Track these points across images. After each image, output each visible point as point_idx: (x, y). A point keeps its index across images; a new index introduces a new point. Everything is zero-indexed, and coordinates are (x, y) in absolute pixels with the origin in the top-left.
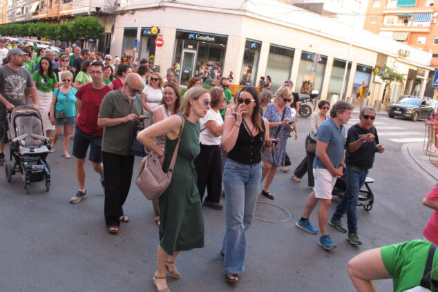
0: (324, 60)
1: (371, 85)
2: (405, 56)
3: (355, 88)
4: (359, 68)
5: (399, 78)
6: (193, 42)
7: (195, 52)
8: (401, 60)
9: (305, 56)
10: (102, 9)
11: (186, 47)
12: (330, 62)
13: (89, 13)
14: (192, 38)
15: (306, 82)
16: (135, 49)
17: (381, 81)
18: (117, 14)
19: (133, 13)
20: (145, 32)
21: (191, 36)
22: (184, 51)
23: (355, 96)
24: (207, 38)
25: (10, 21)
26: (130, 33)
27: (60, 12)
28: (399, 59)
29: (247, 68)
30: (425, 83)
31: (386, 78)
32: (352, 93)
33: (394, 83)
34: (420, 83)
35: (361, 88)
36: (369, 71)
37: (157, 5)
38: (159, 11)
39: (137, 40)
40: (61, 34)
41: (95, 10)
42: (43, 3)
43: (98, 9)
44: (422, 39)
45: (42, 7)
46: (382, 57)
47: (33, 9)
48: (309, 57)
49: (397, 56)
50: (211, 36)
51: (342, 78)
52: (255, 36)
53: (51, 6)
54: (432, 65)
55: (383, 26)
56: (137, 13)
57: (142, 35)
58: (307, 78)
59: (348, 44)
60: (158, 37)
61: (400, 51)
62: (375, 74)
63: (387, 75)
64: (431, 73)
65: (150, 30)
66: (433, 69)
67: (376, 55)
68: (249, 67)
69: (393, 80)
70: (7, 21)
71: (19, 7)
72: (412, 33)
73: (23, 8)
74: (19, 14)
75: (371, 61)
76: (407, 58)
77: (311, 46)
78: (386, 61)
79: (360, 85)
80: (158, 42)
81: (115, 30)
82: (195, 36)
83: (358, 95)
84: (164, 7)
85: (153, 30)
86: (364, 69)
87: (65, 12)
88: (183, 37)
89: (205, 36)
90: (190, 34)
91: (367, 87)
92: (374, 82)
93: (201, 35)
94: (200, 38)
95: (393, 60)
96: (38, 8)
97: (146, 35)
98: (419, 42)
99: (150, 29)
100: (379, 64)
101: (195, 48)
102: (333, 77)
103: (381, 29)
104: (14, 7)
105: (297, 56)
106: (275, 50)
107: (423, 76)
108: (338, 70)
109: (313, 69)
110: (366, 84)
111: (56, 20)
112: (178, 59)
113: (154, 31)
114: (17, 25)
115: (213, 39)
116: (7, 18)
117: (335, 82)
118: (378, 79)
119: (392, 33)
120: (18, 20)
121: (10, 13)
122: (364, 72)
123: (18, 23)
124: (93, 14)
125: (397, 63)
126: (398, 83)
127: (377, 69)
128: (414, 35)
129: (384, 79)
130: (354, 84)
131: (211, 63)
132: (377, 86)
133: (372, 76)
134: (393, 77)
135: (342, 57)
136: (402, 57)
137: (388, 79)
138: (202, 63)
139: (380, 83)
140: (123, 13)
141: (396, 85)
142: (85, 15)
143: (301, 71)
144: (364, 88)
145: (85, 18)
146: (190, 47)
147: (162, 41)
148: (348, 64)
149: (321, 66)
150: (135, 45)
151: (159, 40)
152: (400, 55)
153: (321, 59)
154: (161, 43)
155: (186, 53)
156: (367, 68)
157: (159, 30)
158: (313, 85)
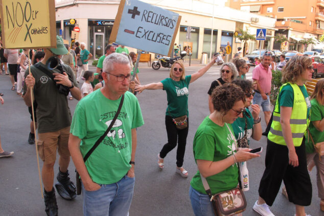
0: (197, 31)
1: (234, 44)
2: (256, 22)
4: (224, 33)
5: (251, 38)
6: (101, 27)
7: (103, 34)
8: (253, 25)
9: (183, 29)
11: (96, 31)
12: (202, 31)
14: (100, 24)
15: (186, 47)
17: (239, 41)
19: (57, 11)
20: (66, 24)
21: (99, 23)
22: (95, 34)
28: (251, 25)
30: (273, 40)
31: (243, 39)
33: (249, 41)
34: (270, 40)
35: (227, 48)
36: (231, 35)
37: (72, 3)
38: (74, 7)
39: (61, 30)
44: (270, 9)
46: (239, 24)
48: (186, 29)
49: (250, 23)
50: (113, 22)
51: (210, 42)
54: (276, 27)
55: (243, 2)
56: (59, 10)
57: (65, 26)
58: (186, 44)
59: (212, 17)
60: (76, 26)
61: (252, 19)
62: (235, 37)
63: (243, 37)
64: (276, 32)
65: (69, 22)
66: (277, 29)
67: (235, 23)
69: (248, 40)
72: (263, 5)
75: (232, 28)
76: (257, 23)
77: (186, 21)
78: (242, 27)
79: (226, 46)
80: (76, 30)
82: (101, 23)
84: (77, 4)
85: (71, 21)
86: (228, 34)
88: (92, 24)
89: (109, 22)
90: (98, 21)
91: (231, 46)
92: (236, 43)
93: (106, 22)
94: (106, 23)
95: (248, 26)
97: (67, 26)
98: (269, 11)
99: (69, 21)
100: (238, 30)
101: (102, 31)
102: (205, 42)
103: (241, 5)
107: (270, 34)
108: (207, 36)
109: (187, 37)
110: (230, 44)
112: (92, 41)
113: (72, 22)
117: (207, 45)
118: (238, 40)
119: (249, 7)
122: (228, 36)
125: (251, 28)
126: (254, 42)
127: (237, 33)
128: (265, 7)
129: (241, 39)
132: (238, 45)
133: (234, 38)
134: (247, 37)
135: (209, 27)
136: (253, 23)
139: (240, 43)
141: (252, 43)
143: (181, 40)
144: (229, 47)
146: (99, 31)
147: (79, 29)
148: (214, 31)
149: (195, 35)
150: (61, 34)
151: (76, 28)
152: (252, 21)
153: (194, 30)
154: (78, 30)
155: (97, 36)
156: (229, 33)
157: (76, 21)
158: (191, 49)
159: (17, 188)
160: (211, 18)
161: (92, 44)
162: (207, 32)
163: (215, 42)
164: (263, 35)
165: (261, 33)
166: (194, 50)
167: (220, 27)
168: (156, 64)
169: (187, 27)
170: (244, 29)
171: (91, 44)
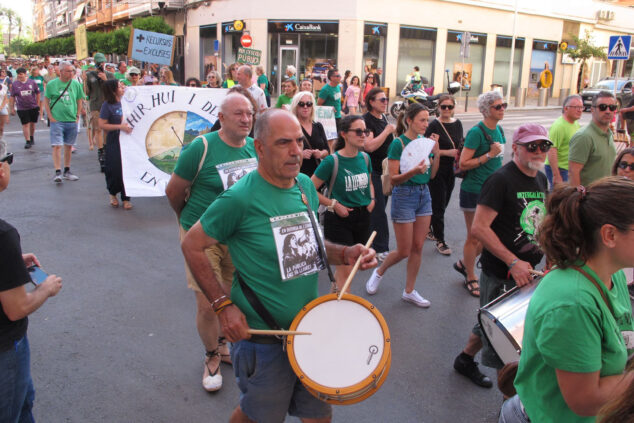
0: (482, 40)
1: (558, 68)
2: (607, 20)
3: (533, 75)
4: (537, 45)
5: (596, 53)
6: (293, 35)
7: (296, 49)
8: (601, 27)
9: (453, 37)
10: (167, 4)
11: (284, 43)
12: (491, 42)
13: (151, 12)
14: (290, 29)
15: (458, 74)
16: (216, 54)
17: (570, 60)
18: (188, 9)
19: (209, 5)
20: (227, 29)
21: (289, 27)
22: (282, 48)
23: (534, 86)
24: (311, 28)
25: (50, 36)
26: (208, 32)
27: (114, 15)
28: (597, 26)
29: (370, 63)
31: (577, 56)
32: (530, 82)
33: (591, 61)
35: (543, 74)
36: (553, 47)
39: (217, 42)
40: (117, 44)
41: (158, 6)
42: (89, 5)
43: (161, 4)
45: (89, 11)
46: (571, 25)
47: (78, 16)
48: (458, 37)
49: (594, 22)
50: (315, 25)
51: (509, 63)
52: (376, 17)
53: (100, 8)
56: (214, 3)
57: (224, 33)
58: (459, 68)
59: (513, 12)
60: (245, 34)
61: (598, 14)
62: (562, 52)
63: (579, 51)
65: (233, 26)
67: (561, 23)
68: (373, 60)
69: (588, 57)
70: (47, 36)
71: (59, 15)
73: (65, 15)
74: (60, 24)
75: (555, 34)
76: (611, 23)
77: (460, 22)
78: (578, 32)
79: (541, 70)
80: (245, 41)
81: (188, 30)
82: (293, 26)
83: (539, 85)
85: (236, 25)
86: (545, 46)
87: (119, 14)
88: (277, 29)
89: (307, 24)
90: (286, 24)
91: (553, 71)
92: (562, 64)
93: (301, 24)
94: (301, 28)
95: (589, 28)
96: (84, 13)
97: (229, 33)
99: (232, 24)
100: (567, 37)
101: (295, 43)
102: (497, 63)
104: (53, 16)
105: (442, 38)
106: (407, 33)
108: (503, 50)
109: (462, 53)
110: (550, 67)
111: (108, 26)
112: (274, 61)
113: (238, 27)
114: (60, 40)
115: (319, 28)
116: (45, 32)
117: (502, 69)
118: (566, 58)
120: (60, 33)
121: (49, 24)
122: (546, 50)
123: (61, 36)
124: (157, 12)
125: (595, 31)
126: (601, 62)
127: (565, 44)
129: (574, 57)
130: (531, 70)
131: (319, 61)
132: (567, 68)
133: (559, 55)
134: (587, 52)
135: (506, 32)
136: (603, 22)
137: (581, 57)
138: (308, 63)
139: (572, 65)
140: (195, 6)
141: (597, 65)
142: (146, 15)
143: (449, 58)
144: (547, 73)
145: (145, 19)
146: (289, 42)
147: (250, 38)
148: (517, 41)
149: (478, 48)
150: (216, 48)
151: (246, 37)
152: (600, 19)
153: (476, 39)
154: (249, 41)
155: (284, 51)
156: (549, 45)
157: (244, 25)
158: (470, 77)
159: (151, 335)
160: (512, 15)
161: (275, 68)
162: (503, 42)
163: (519, 63)
164: (623, 49)
165: (619, 45)
166: (476, 79)
167: (530, 32)
168: (399, 108)
169: (460, 33)
170: (582, 36)
171: (272, 69)
